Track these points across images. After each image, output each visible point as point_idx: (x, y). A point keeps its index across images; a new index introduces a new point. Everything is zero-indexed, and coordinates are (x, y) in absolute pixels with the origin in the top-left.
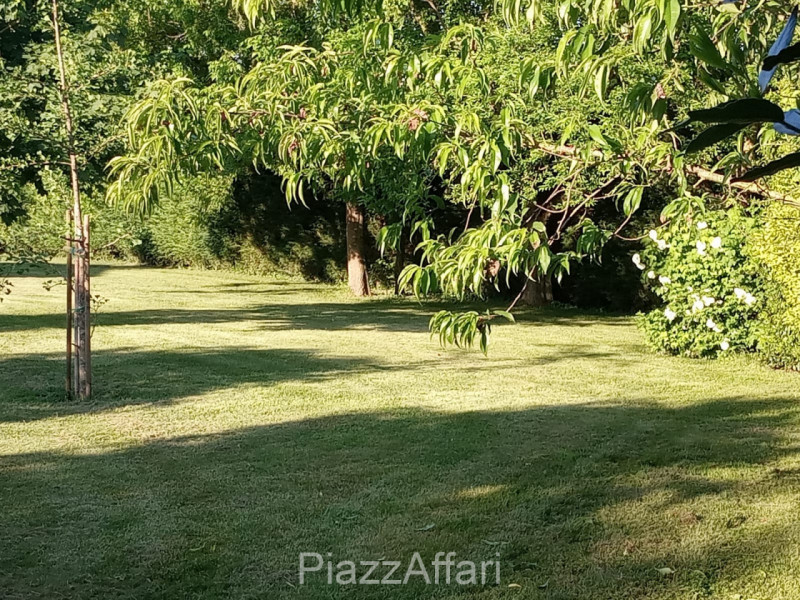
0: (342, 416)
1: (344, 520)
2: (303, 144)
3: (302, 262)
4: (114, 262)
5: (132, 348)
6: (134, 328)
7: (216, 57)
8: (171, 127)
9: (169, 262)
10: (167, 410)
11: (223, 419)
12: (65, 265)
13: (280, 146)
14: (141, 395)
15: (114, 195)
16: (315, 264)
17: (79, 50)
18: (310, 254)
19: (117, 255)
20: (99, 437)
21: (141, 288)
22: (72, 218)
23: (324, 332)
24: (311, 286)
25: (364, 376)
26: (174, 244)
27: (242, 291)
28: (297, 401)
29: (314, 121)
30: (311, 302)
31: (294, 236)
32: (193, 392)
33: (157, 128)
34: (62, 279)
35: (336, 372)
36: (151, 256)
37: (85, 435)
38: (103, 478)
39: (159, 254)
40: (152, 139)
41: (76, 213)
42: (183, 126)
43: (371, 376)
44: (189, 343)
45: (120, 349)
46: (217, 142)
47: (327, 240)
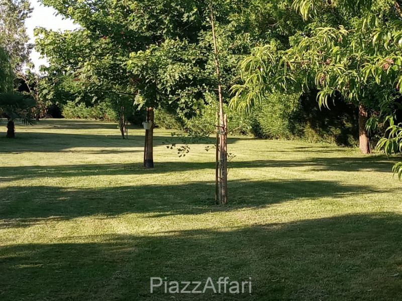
0: (352, 216)
1: (351, 269)
2: (328, 77)
3: (335, 136)
4: (242, 136)
5: (248, 179)
6: (250, 169)
7: (292, 34)
8: (262, 69)
9: (269, 136)
10: (263, 210)
11: (290, 216)
12: (215, 138)
13: (316, 78)
14: (251, 202)
15: (233, 103)
16: (343, 137)
17: (223, 34)
18: (340, 132)
19: (244, 133)
20: (230, 223)
21: (254, 150)
22: (219, 116)
23: (345, 172)
24: (340, 149)
25: (365, 195)
26: (271, 127)
27: (305, 151)
28: (329, 207)
29: (334, 65)
30: (339, 157)
31: (331, 123)
32: (277, 202)
33: (255, 70)
34: (213, 145)
35: (350, 193)
36: (260, 133)
37: (223, 222)
38: (231, 243)
39: (264, 133)
40: (252, 75)
41: (221, 113)
42: (267, 69)
43: (368, 195)
44: (276, 177)
45: (242, 180)
46: (284, 77)
47: (349, 125)
